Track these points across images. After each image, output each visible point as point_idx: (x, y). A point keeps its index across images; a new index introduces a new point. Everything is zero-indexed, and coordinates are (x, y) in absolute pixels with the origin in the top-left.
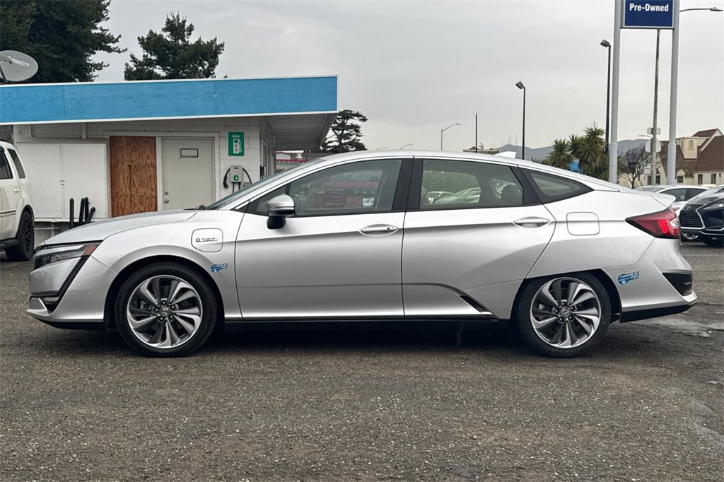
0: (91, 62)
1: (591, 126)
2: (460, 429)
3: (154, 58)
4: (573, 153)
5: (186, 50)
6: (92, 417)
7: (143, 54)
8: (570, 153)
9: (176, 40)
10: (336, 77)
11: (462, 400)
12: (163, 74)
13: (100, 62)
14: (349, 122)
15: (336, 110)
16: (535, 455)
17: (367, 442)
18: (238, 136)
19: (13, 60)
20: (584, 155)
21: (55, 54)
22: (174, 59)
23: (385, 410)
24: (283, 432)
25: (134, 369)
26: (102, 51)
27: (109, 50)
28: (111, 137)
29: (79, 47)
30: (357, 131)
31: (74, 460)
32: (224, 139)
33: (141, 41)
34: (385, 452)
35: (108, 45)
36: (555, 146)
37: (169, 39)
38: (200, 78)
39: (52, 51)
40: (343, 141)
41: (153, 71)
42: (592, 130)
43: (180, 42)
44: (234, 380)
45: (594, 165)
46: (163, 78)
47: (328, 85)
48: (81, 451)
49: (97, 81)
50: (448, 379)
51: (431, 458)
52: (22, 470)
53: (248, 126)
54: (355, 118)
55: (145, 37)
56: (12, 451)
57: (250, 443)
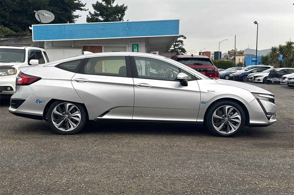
0: (74, 15)
1: (288, 41)
2: (249, 179)
3: (98, 13)
4: (280, 53)
5: (112, 9)
6: (87, 167)
7: (94, 11)
8: (278, 52)
9: (108, 5)
10: (179, 20)
11: (247, 165)
12: (102, 19)
13: (78, 15)
14: (179, 39)
15: (178, 34)
16: (287, 192)
17: (208, 183)
18: (136, 46)
19: (44, 14)
20: (285, 54)
21: (59, 11)
22: (107, 13)
23: (213, 168)
24: (170, 177)
25: (101, 146)
26: (78, 10)
27: (81, 10)
28: (84, 46)
29: (69, 8)
30: (182, 43)
31: (83, 186)
32: (130, 47)
33: (93, 5)
34: (217, 188)
35: (81, 7)
36: (271, 49)
37: (105, 5)
38: (117, 21)
39: (59, 10)
40: (176, 47)
41: (98, 18)
42: (289, 42)
43: (109, 6)
44: (144, 152)
45: (289, 58)
46: (102, 21)
47: (175, 23)
48: (85, 183)
49: (76, 23)
50: (239, 155)
51: (239, 192)
52: (62, 190)
53: (140, 41)
54: (181, 37)
55: (95, 4)
56: (56, 181)
57: (156, 182)
